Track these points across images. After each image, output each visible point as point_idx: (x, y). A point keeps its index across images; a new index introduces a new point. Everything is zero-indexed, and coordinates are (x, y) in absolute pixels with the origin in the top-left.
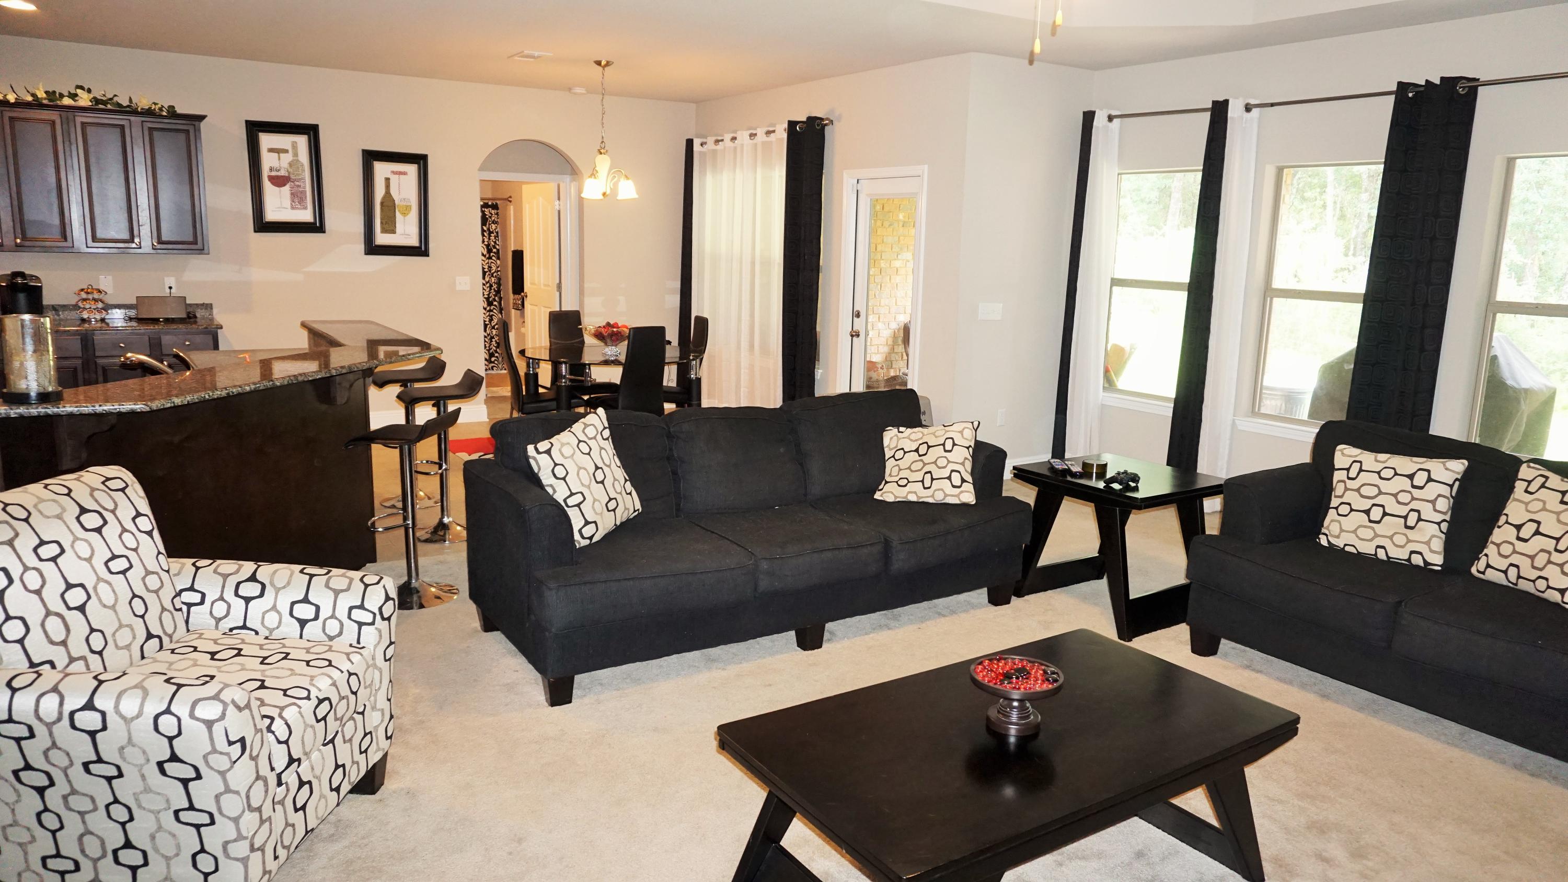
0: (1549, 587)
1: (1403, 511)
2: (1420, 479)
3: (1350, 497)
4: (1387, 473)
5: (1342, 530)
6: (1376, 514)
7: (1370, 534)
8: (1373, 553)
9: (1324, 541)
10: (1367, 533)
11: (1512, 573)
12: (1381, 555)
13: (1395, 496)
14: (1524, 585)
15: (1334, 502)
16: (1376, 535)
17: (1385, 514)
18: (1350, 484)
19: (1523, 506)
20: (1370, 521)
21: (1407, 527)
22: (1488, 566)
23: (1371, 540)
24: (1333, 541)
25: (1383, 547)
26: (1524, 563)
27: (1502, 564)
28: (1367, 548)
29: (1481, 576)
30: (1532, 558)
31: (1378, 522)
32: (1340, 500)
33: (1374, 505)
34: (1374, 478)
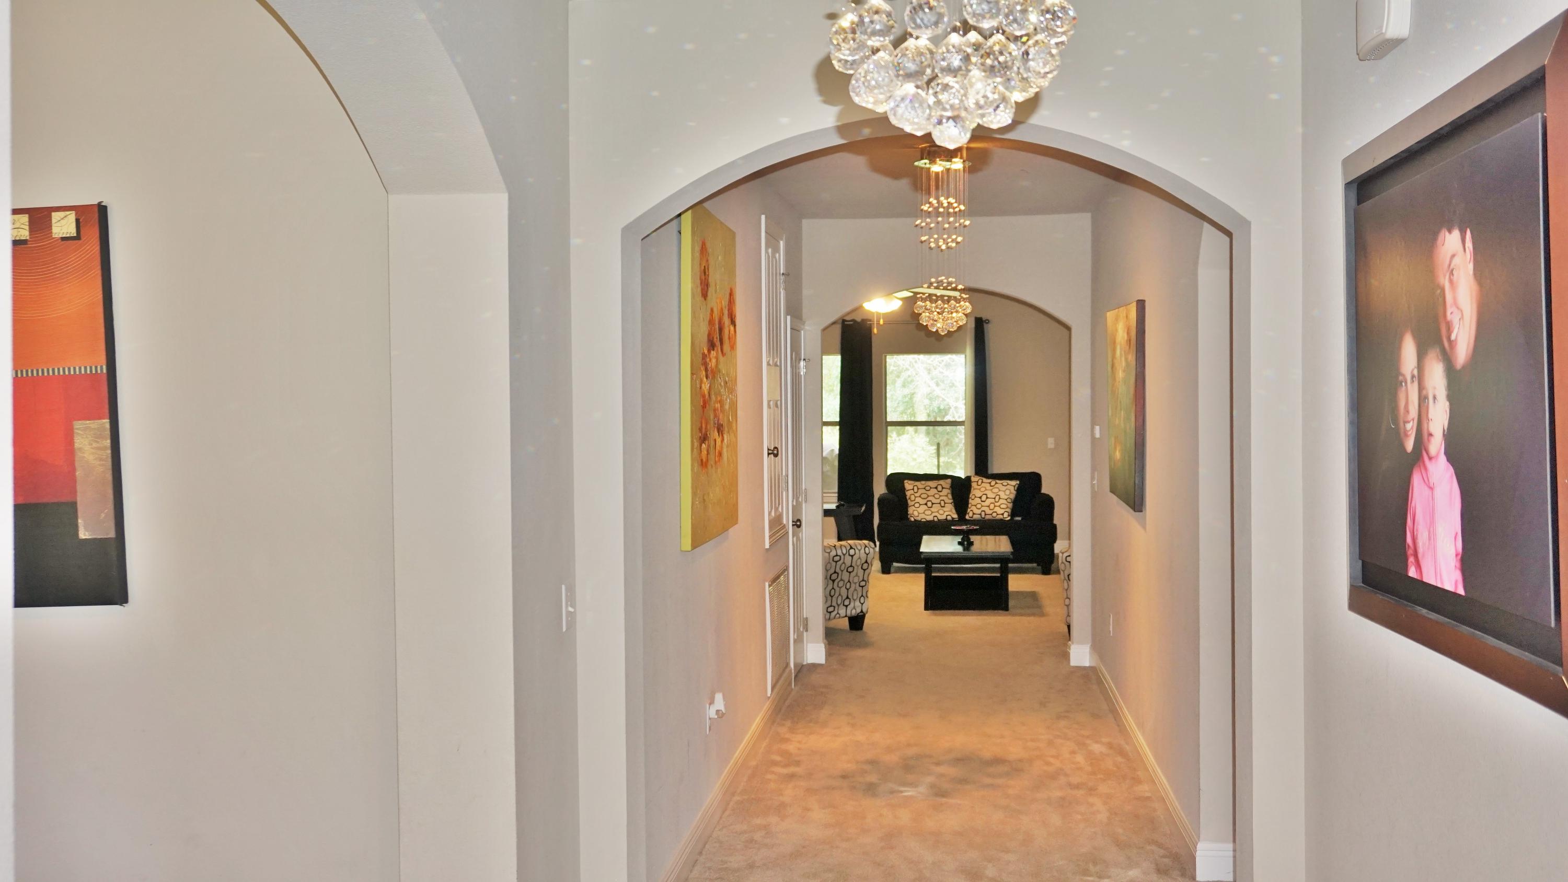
0: (997, 514)
1: (938, 501)
2: (940, 488)
3: (918, 500)
4: (928, 488)
5: (919, 513)
6: (929, 504)
7: (930, 512)
8: (932, 519)
9: (912, 519)
10: (928, 512)
11: (983, 514)
12: (936, 519)
13: (933, 496)
14: (988, 517)
15: (910, 503)
16: (932, 512)
17: (933, 504)
18: (916, 495)
19: (979, 490)
20: (929, 507)
21: (942, 507)
22: (974, 514)
23: (931, 515)
24: (916, 518)
25: (936, 516)
26: (986, 509)
27: (979, 511)
28: (930, 518)
29: (971, 519)
30: (989, 506)
31: (931, 507)
32: (914, 502)
33: (928, 501)
34: (924, 491)
